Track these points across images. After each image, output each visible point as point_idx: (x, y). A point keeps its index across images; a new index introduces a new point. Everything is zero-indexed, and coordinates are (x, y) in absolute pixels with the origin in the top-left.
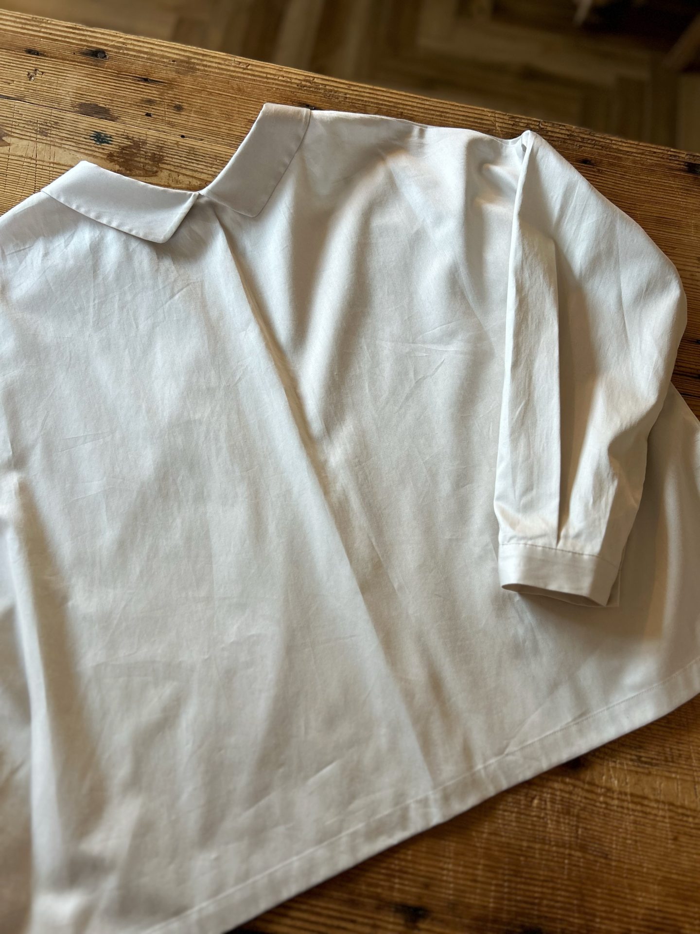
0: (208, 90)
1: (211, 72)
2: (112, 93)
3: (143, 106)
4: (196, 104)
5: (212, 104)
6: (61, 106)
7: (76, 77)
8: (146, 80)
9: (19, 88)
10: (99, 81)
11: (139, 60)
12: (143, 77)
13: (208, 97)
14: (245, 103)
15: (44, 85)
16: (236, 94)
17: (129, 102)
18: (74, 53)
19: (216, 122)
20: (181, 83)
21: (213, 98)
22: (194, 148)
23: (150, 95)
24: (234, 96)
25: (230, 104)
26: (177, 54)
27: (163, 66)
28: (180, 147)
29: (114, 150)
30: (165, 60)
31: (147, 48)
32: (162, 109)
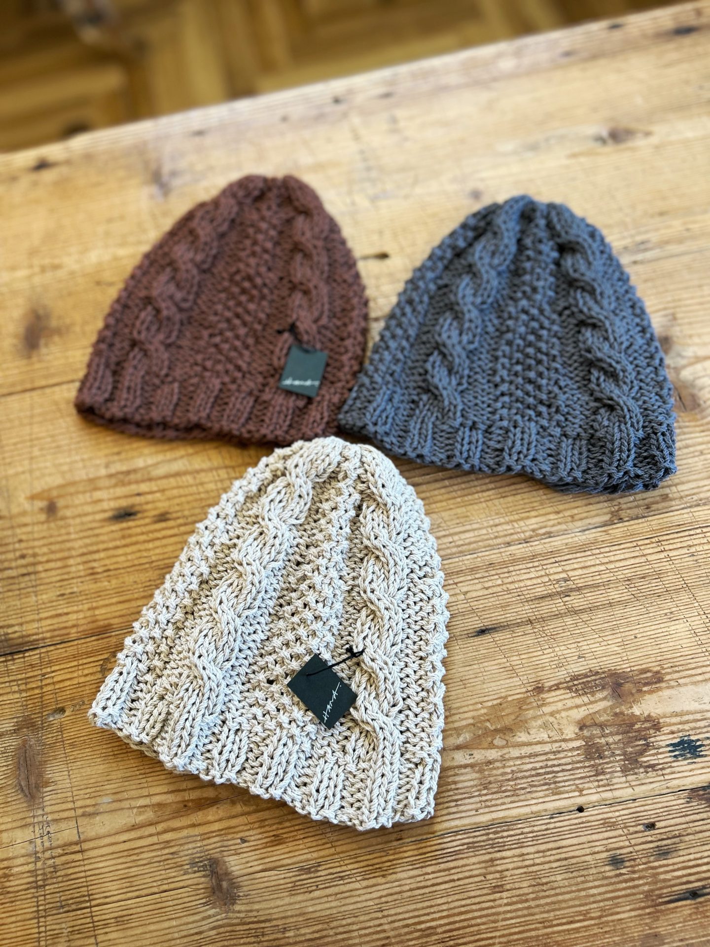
0: (592, 922)
3: (668, 838)
4: (596, 883)
5: (573, 895)
8: (694, 894)
12: (702, 899)
13: (587, 907)
14: (527, 923)
16: (547, 934)
19: (550, 862)
20: (640, 915)
21: (578, 909)
22: (554, 794)
24: (549, 930)
28: (574, 787)
29: (658, 738)
32: (637, 848)
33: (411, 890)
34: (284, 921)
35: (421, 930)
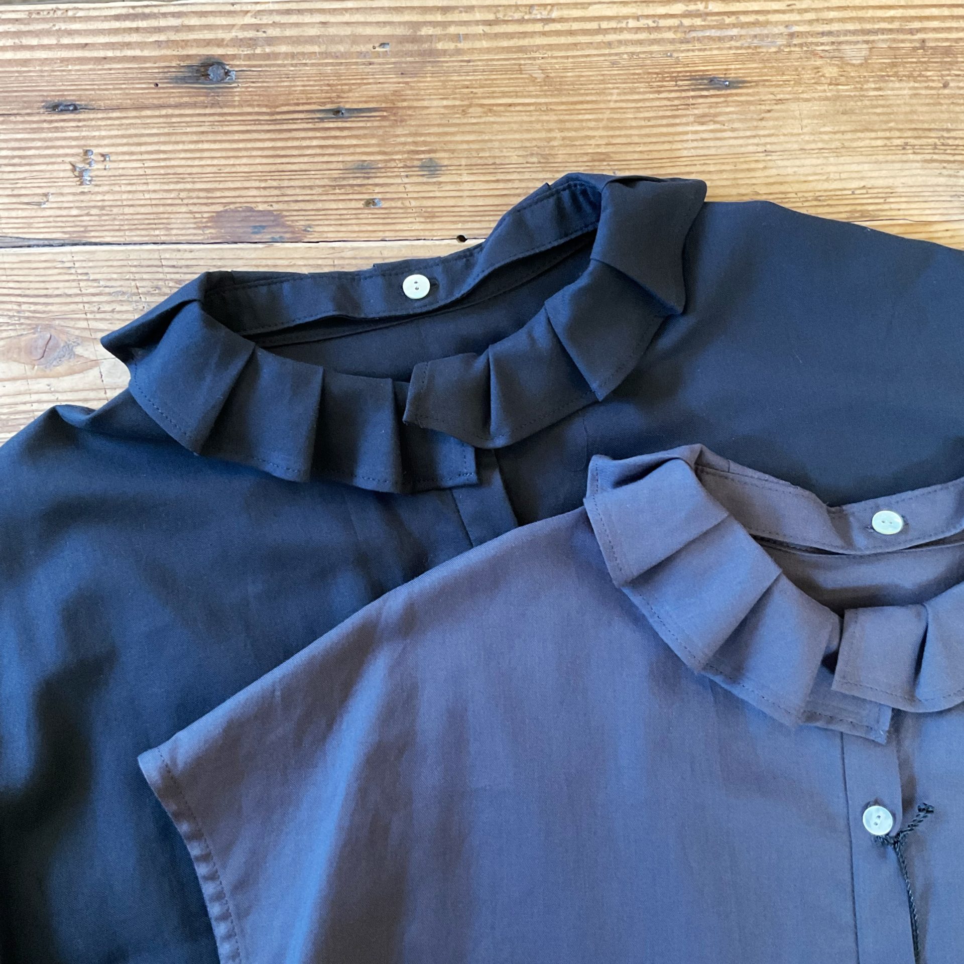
0: (483, 101)
1: (472, 50)
2: (274, 168)
3: (352, 186)
5: (500, 137)
6: (174, 232)
7: (181, 147)
8: (337, 112)
9: (64, 212)
10: (235, 146)
11: (305, 64)
12: (328, 107)
13: (485, 119)
14: (570, 112)
15: (117, 188)
16: (546, 96)
17: (318, 182)
18: (157, 85)
20: (418, 100)
21: (497, 119)
23: (358, 150)
24: (542, 101)
25: (539, 126)
26: (385, 23)
27: (364, 64)
30: (363, 48)
31: (312, 25)
32: (398, 181)
33: (721, 171)
34: (905, 158)
35: (715, 122)
